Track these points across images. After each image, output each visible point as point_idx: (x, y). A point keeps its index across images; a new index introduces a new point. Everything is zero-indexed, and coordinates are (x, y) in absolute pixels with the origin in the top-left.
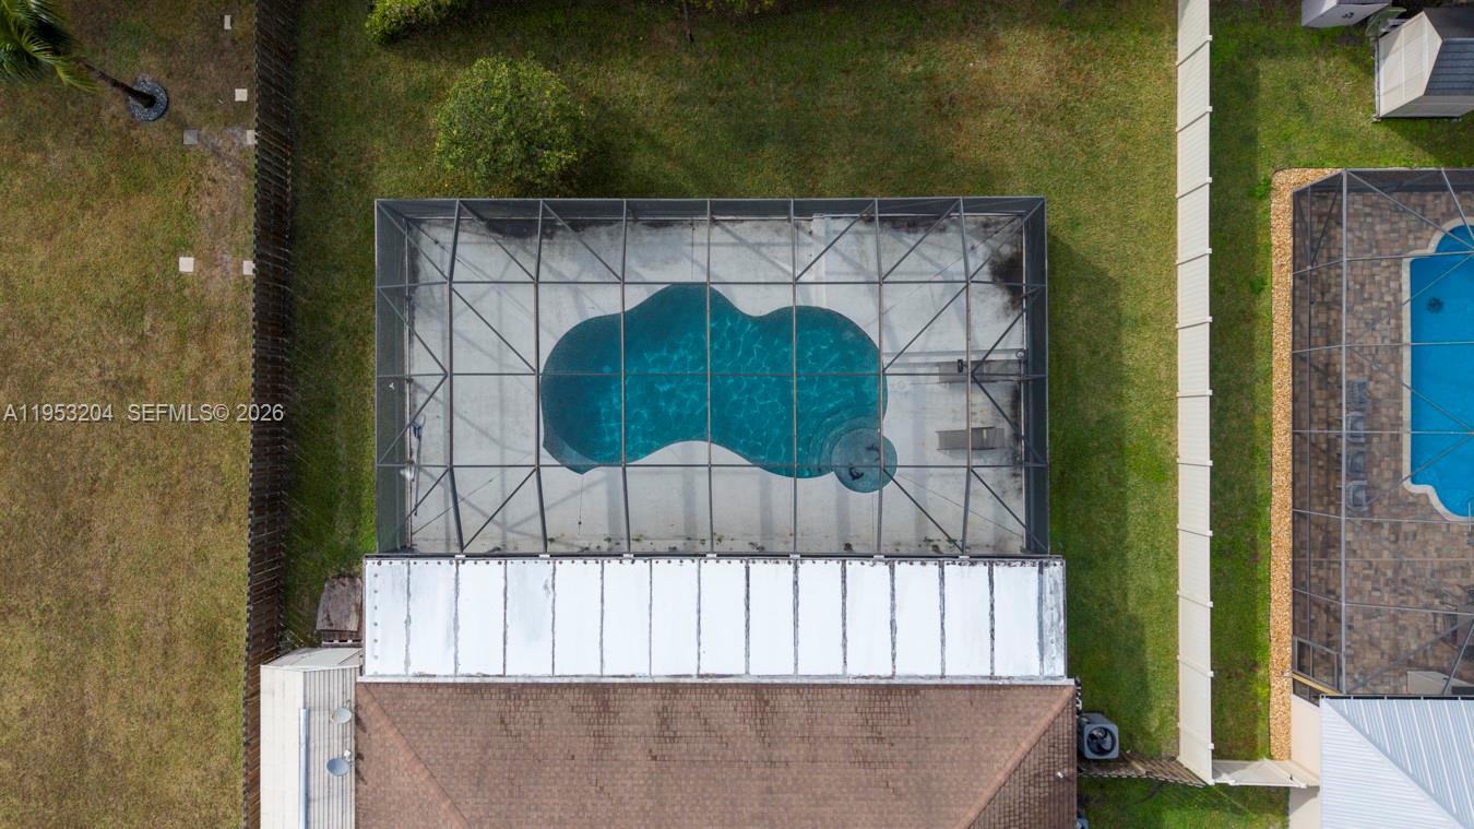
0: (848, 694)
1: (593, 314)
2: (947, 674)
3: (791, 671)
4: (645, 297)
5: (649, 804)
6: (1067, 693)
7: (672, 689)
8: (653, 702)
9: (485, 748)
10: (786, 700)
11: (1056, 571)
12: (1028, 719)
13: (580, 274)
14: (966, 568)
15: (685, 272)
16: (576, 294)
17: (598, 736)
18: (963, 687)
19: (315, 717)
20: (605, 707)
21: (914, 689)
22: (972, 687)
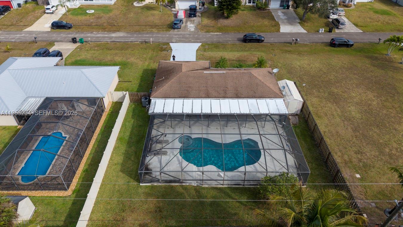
0: (192, 97)
1: (252, 166)
2: (174, 100)
3: (202, 100)
4: (239, 169)
5: (227, 81)
6: (152, 97)
7: (225, 97)
8: (228, 95)
9: (257, 89)
10: (204, 96)
11: (150, 112)
12: (160, 93)
13: (256, 174)
14: (168, 112)
15: (230, 174)
16: (256, 169)
17: (237, 90)
18: (171, 98)
19: (290, 94)
20: (236, 95)
21: (180, 97)
22: (169, 98)
